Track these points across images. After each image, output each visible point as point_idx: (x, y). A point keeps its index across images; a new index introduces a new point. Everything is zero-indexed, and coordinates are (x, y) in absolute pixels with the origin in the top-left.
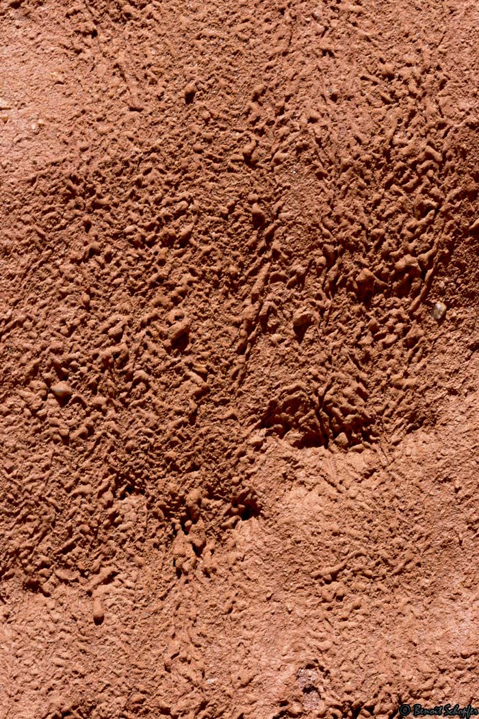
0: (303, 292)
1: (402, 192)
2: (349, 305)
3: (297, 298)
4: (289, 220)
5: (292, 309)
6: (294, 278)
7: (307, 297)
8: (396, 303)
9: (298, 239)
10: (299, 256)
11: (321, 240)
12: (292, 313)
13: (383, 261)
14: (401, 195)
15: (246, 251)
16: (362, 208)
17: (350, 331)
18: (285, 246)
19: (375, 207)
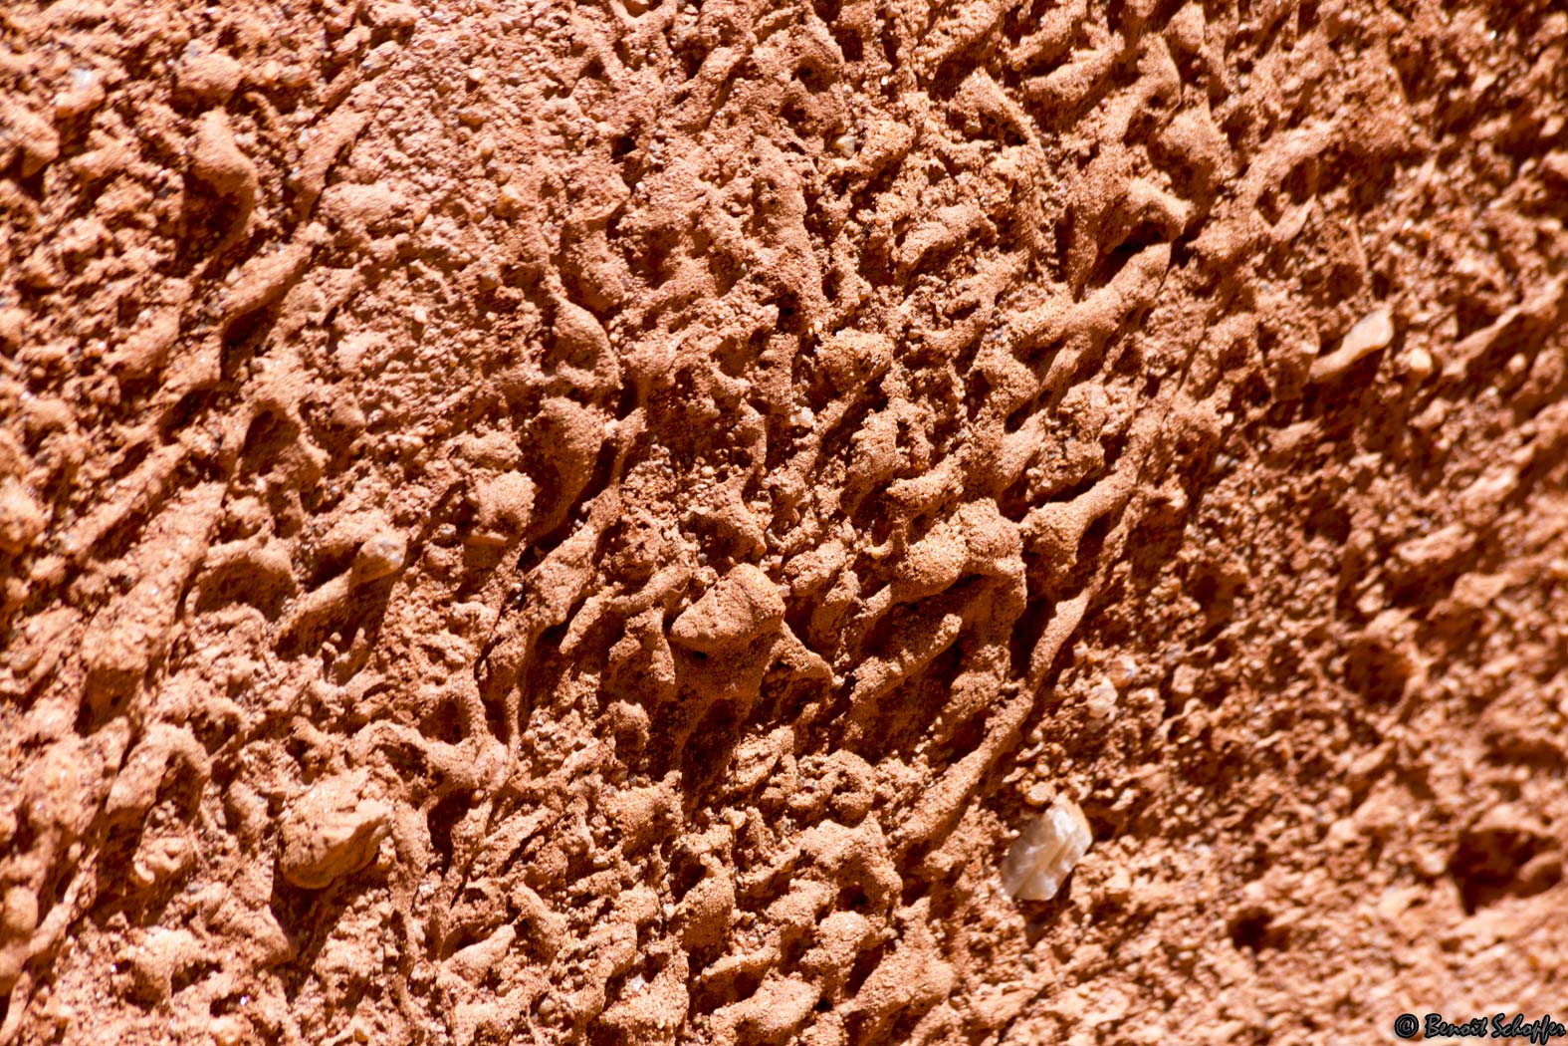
0: (363, 681)
1: (1026, 122)
2: (597, 780)
3: (319, 713)
4: (375, 232)
5: (284, 782)
6: (334, 589)
7: (383, 714)
8: (849, 785)
9: (405, 355)
10: (390, 455)
11: (530, 373)
12: (275, 805)
13: (847, 530)
14: (1018, 139)
15: (103, 405)
16: (799, 202)
17: (574, 943)
18: (324, 391)
19: (865, 200)
